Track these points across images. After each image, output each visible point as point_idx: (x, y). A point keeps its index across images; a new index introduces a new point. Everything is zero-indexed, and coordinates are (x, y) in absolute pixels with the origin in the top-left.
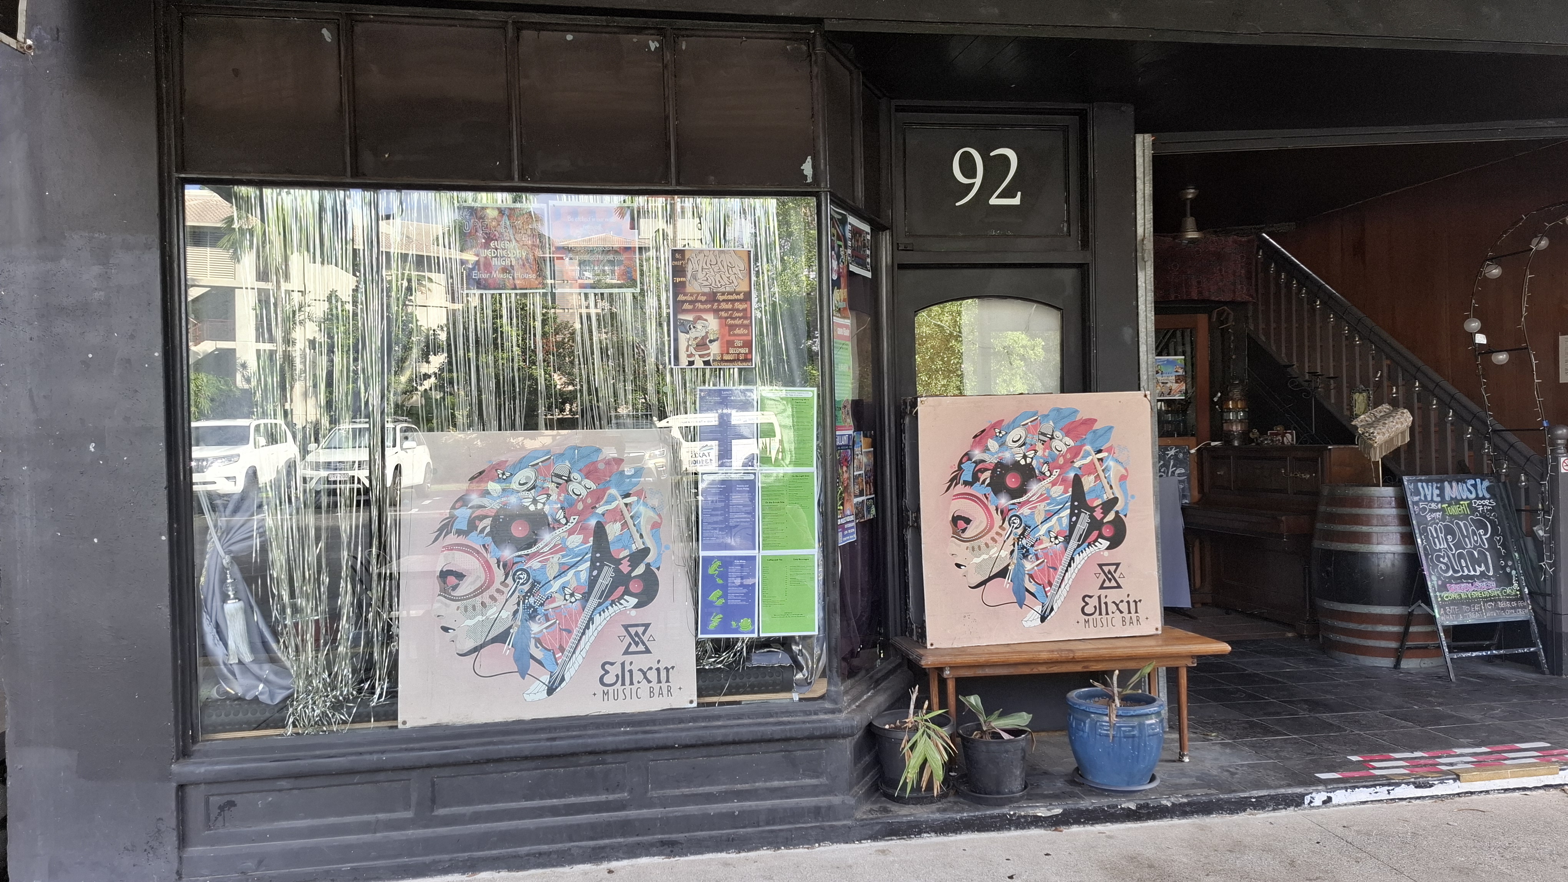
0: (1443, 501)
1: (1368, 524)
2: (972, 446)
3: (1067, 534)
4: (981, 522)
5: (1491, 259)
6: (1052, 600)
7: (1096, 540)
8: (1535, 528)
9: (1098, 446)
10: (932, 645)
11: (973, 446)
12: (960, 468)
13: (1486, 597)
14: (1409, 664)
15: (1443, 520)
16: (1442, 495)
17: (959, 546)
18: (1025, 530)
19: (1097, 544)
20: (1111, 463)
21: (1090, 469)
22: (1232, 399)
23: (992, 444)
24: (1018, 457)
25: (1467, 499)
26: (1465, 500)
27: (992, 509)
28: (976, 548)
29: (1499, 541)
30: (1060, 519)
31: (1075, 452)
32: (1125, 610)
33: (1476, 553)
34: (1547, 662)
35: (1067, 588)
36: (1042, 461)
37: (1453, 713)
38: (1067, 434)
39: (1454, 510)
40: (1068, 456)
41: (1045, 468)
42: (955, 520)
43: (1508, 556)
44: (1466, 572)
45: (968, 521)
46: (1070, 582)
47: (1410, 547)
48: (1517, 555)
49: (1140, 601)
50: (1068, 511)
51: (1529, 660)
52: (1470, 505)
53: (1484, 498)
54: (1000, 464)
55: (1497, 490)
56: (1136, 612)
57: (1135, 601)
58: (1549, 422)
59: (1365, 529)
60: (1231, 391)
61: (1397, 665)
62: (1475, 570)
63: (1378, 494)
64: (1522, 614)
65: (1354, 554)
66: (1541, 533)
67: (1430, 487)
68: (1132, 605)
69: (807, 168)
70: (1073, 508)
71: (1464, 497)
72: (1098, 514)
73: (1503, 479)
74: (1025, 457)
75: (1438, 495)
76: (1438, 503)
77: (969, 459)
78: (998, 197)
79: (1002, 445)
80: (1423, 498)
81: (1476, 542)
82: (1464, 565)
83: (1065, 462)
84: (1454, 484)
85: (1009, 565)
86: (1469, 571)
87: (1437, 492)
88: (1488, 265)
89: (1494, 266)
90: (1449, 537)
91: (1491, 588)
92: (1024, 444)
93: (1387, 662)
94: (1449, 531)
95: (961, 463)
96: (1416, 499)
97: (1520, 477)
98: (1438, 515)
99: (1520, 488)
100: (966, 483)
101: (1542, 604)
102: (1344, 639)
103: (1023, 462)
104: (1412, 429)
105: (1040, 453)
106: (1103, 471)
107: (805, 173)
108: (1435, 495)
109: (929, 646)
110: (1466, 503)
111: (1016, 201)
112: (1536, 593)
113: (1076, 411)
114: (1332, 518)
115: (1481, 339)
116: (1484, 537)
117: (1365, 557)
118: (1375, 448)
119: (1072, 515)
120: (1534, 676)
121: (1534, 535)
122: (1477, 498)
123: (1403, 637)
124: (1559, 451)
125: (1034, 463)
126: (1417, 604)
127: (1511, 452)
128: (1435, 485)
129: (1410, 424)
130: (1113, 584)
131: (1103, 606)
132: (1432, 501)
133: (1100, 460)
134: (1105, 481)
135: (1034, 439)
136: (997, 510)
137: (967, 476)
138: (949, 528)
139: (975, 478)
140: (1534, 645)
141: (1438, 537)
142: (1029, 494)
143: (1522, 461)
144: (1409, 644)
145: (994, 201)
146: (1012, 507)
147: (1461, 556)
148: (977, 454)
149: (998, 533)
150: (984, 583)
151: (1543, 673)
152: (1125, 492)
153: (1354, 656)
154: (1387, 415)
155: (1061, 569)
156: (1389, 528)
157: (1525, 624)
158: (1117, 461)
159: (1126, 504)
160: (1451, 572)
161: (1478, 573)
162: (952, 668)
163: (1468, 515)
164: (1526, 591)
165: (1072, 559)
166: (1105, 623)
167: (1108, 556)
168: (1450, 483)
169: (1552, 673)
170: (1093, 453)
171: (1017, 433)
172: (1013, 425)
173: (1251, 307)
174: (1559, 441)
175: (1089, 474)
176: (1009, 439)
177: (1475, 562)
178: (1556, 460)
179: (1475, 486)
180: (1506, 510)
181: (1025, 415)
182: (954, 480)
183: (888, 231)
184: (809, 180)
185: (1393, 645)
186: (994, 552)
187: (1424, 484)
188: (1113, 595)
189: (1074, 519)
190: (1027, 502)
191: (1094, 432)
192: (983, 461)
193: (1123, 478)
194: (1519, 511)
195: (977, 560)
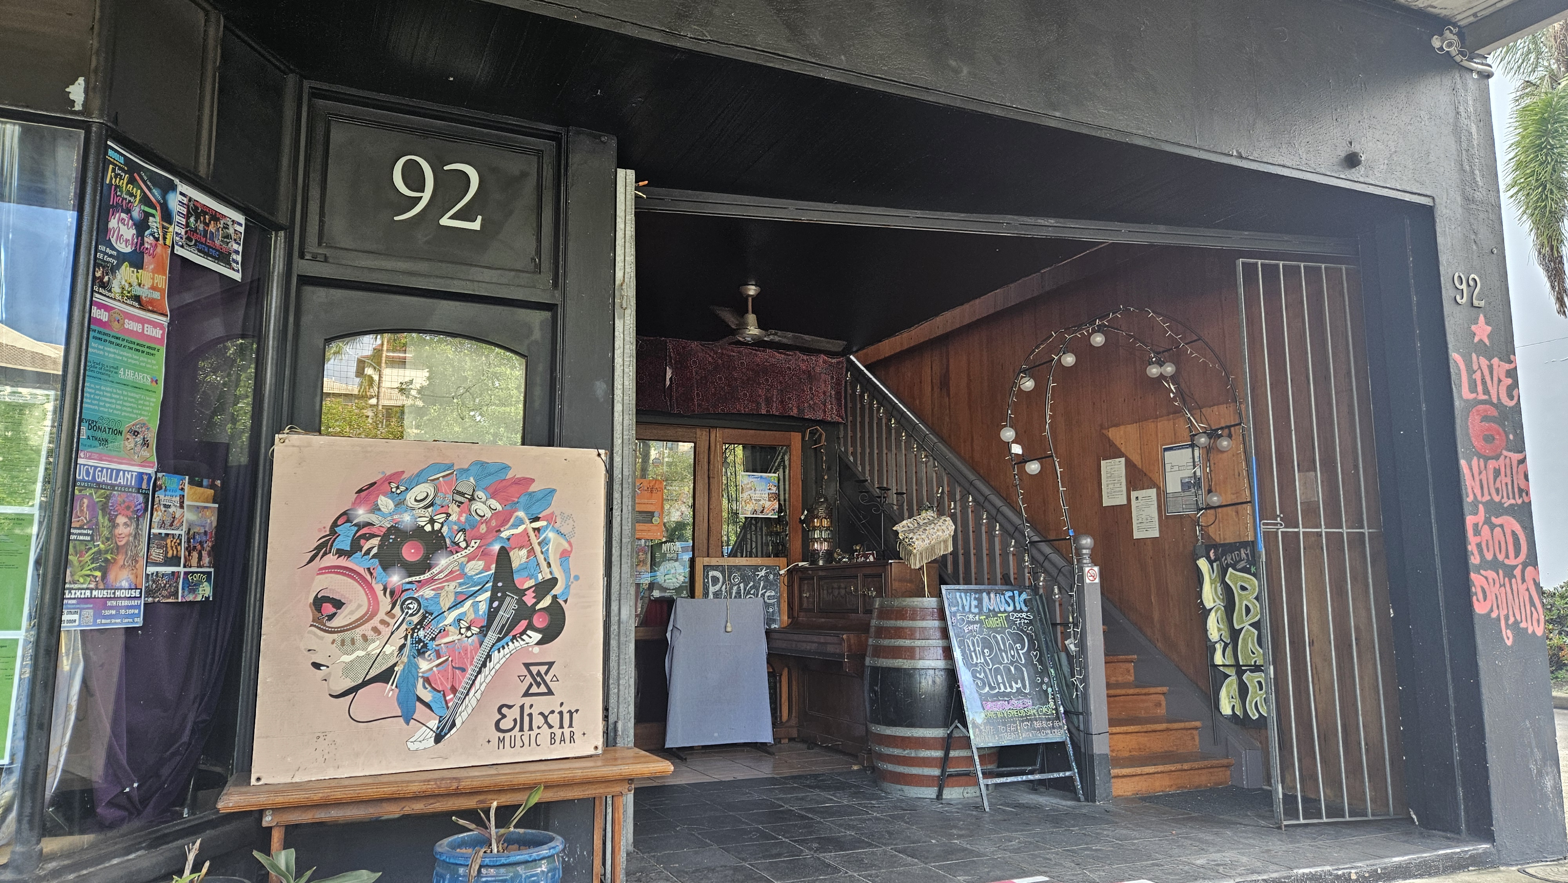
0: (980, 613)
1: (912, 637)
2: (354, 504)
3: (485, 624)
4: (359, 606)
5: (1024, 371)
6: (454, 713)
7: (524, 632)
8: (1066, 642)
9: (534, 511)
10: (258, 779)
11: (357, 503)
12: (333, 531)
13: (1022, 717)
14: (952, 794)
15: (981, 632)
16: (980, 605)
17: (322, 638)
18: (424, 617)
19: (524, 637)
20: (551, 535)
21: (523, 541)
22: (817, 517)
23: (386, 503)
24: (422, 522)
25: (1005, 611)
26: (1002, 613)
27: (378, 588)
28: (348, 641)
29: (1036, 656)
30: (475, 605)
31: (503, 519)
32: (557, 724)
33: (1012, 669)
34: (1082, 787)
35: (478, 695)
36: (456, 527)
37: (968, 846)
38: (493, 496)
39: (993, 622)
40: (494, 523)
41: (460, 537)
42: (319, 602)
43: (1045, 672)
44: (1003, 689)
45: (338, 604)
46: (483, 688)
47: (950, 662)
48: (1052, 671)
49: (577, 711)
50: (488, 594)
51: (1065, 787)
52: (1007, 617)
53: (1021, 611)
54: (394, 529)
55: (1034, 603)
56: (571, 726)
57: (570, 711)
58: (1074, 532)
59: (907, 643)
60: (816, 508)
61: (939, 796)
62: (1011, 687)
63: (920, 605)
64: (1059, 735)
65: (898, 670)
66: (1072, 647)
67: (968, 598)
68: (566, 717)
69: (77, 92)
70: (495, 590)
71: (1002, 610)
72: (529, 600)
73: (1041, 591)
74: (432, 521)
75: (976, 607)
76: (975, 614)
77: (348, 521)
78: (450, 218)
79: (400, 504)
80: (961, 609)
81: (1013, 657)
82: (1000, 681)
83: (489, 531)
84: (992, 595)
85: (395, 665)
86: (1006, 688)
87: (974, 603)
88: (1022, 377)
89: (1027, 379)
90: (986, 651)
91: (1029, 706)
92: (432, 505)
93: (930, 792)
94: (987, 644)
95: (335, 524)
96: (954, 609)
97: (1053, 590)
98: (976, 627)
99: (1054, 601)
100: (340, 553)
101: (1076, 725)
102: (890, 767)
103: (428, 528)
104: (955, 538)
105: (454, 518)
106: (539, 544)
107: (72, 97)
108: (973, 606)
109: (253, 781)
110: (1003, 615)
111: (476, 225)
112: (1070, 712)
113: (506, 468)
114: (881, 632)
115: (1017, 449)
116: (1021, 652)
117: (909, 674)
118: (915, 556)
119: (492, 600)
120: (1069, 803)
121: (1066, 649)
122: (1015, 610)
123: (945, 761)
124: (1085, 561)
125: (445, 530)
126: (953, 726)
127: (1046, 564)
128: (973, 596)
129: (952, 533)
130: (543, 689)
131: (526, 719)
132: (970, 611)
133: (537, 530)
134: (541, 558)
135: (444, 498)
136: (385, 590)
137: (344, 543)
138: (308, 615)
139: (356, 546)
140: (1070, 769)
141: (975, 650)
142: (435, 570)
143: (1055, 572)
144: (951, 770)
145: (445, 221)
146: (408, 586)
147: (997, 671)
148: (362, 514)
149: (383, 622)
150: (354, 690)
151: (1079, 800)
152: (567, 571)
153: (899, 787)
154: (931, 522)
155: (470, 671)
156: (930, 641)
157: (1062, 744)
158: (559, 532)
159: (568, 587)
160: (987, 689)
161: (1014, 691)
162: (277, 810)
163: (1006, 628)
164: (1062, 709)
165: (489, 656)
166: (526, 742)
167: (538, 653)
168: (989, 594)
169: (1087, 800)
170: (528, 521)
171: (422, 490)
172: (418, 479)
173: (842, 428)
174: (1084, 551)
175: (521, 548)
176: (410, 497)
177: (1011, 678)
178: (1081, 570)
179: (1013, 598)
180: (1042, 624)
181: (436, 467)
182: (322, 549)
183: (282, 234)
184: (78, 107)
185: (936, 772)
186: (374, 648)
187: (963, 595)
188: (541, 704)
189: (496, 604)
190: (432, 580)
191: (530, 494)
192: (369, 524)
193: (565, 555)
194: (1054, 625)
195: (347, 658)
